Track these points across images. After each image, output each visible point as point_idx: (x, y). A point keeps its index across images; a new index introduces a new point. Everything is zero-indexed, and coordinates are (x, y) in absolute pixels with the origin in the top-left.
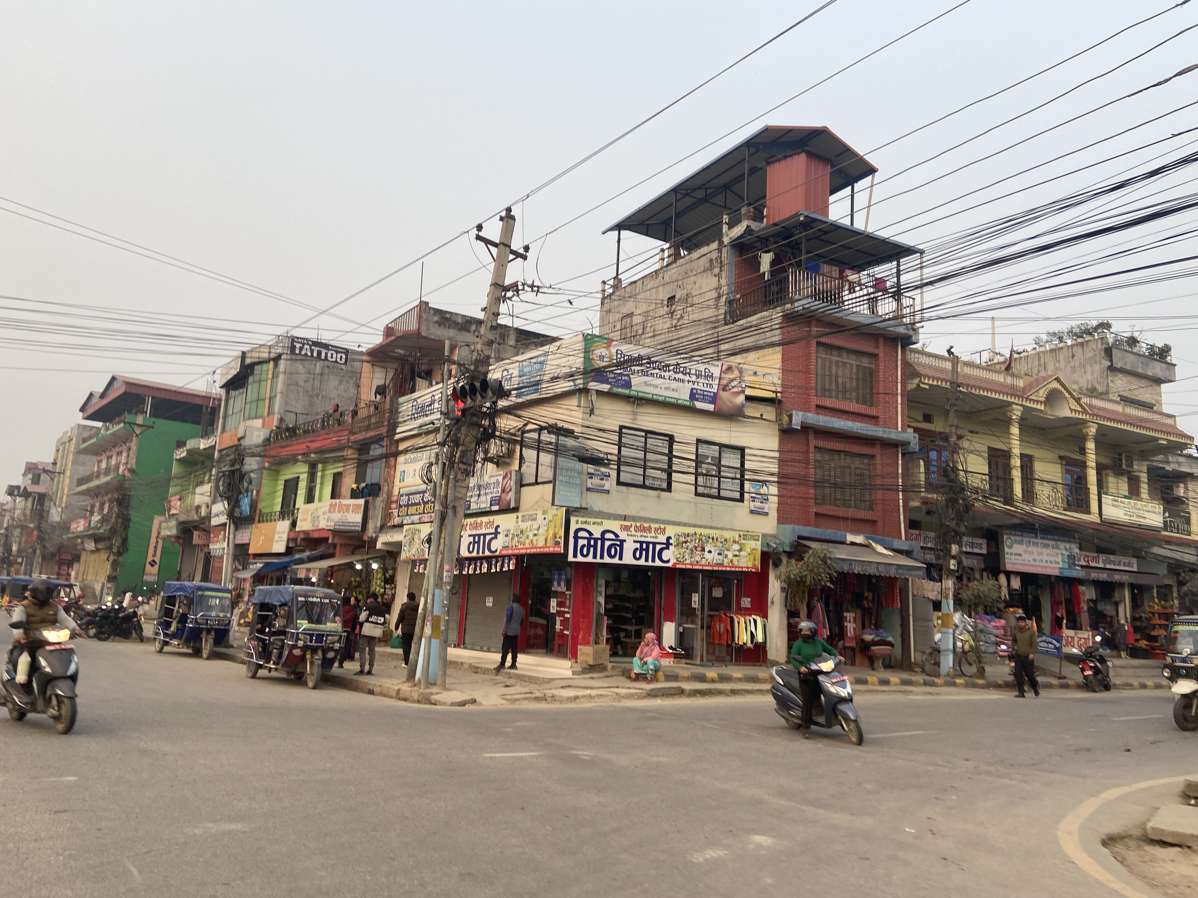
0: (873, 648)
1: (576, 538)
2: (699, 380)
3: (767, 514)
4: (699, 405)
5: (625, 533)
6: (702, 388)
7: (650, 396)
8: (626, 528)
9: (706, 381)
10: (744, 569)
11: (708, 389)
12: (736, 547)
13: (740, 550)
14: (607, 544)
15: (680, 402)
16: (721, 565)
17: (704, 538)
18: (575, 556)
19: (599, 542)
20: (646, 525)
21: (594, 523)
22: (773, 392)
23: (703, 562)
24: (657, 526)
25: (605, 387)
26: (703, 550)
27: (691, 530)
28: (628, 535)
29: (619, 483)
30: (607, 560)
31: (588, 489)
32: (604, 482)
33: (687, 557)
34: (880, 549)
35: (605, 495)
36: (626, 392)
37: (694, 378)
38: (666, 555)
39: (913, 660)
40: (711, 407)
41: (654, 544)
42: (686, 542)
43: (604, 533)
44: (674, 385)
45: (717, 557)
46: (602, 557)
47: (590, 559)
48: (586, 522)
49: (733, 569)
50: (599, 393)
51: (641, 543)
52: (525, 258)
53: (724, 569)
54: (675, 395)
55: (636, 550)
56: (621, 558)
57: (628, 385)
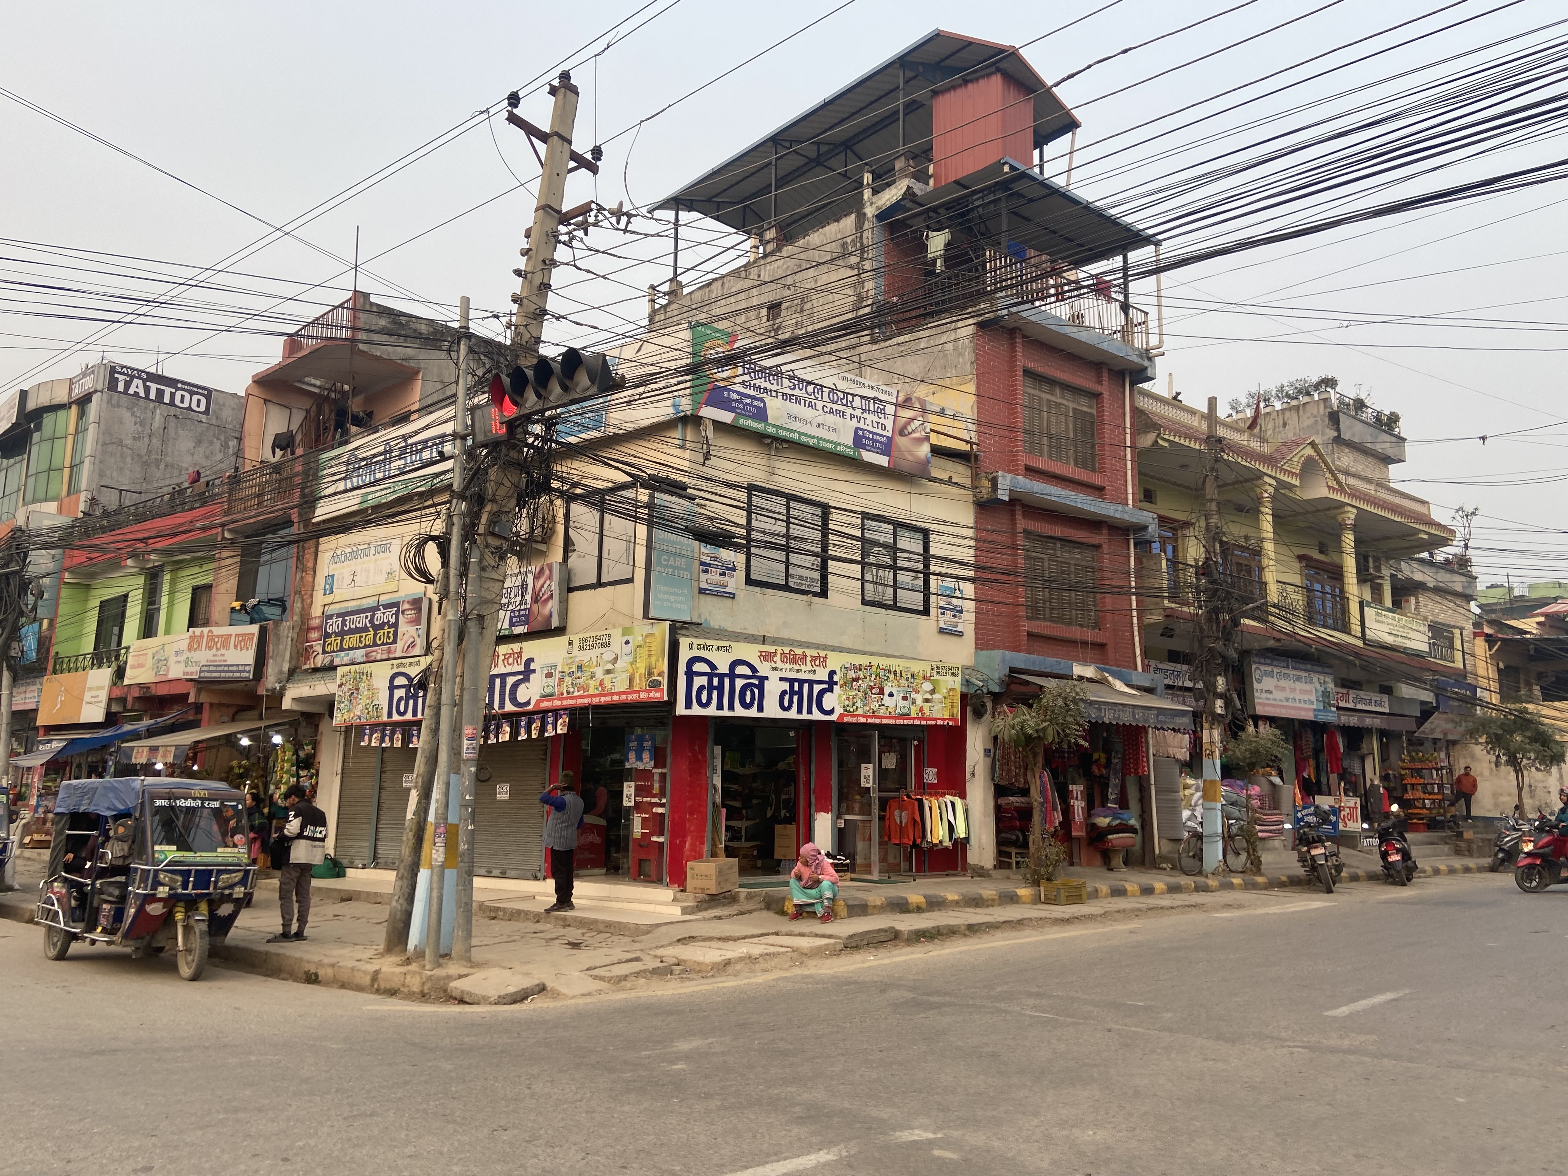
0: (1110, 837)
1: (690, 674)
2: (865, 415)
3: (960, 634)
4: (869, 457)
5: (767, 665)
6: (870, 428)
7: (795, 436)
8: (768, 657)
9: (876, 419)
10: (939, 722)
11: (879, 431)
12: (927, 686)
13: (933, 692)
14: (740, 683)
15: (839, 448)
16: (906, 716)
17: (882, 673)
18: (688, 706)
19: (727, 681)
20: (799, 651)
21: (718, 648)
22: (967, 442)
23: (882, 712)
24: (814, 653)
25: (727, 417)
26: (882, 692)
27: (863, 660)
28: (772, 668)
29: (749, 581)
30: (740, 711)
31: (702, 591)
32: (727, 578)
33: (858, 704)
34: (1119, 686)
35: (728, 602)
36: (759, 426)
37: (858, 412)
38: (828, 701)
39: (1157, 852)
40: (882, 461)
41: (811, 683)
42: (857, 679)
43: (734, 664)
44: (831, 419)
45: (901, 703)
46: (731, 707)
47: (711, 711)
48: (705, 647)
49: (924, 723)
50: (718, 426)
51: (791, 681)
52: (594, 170)
53: (911, 722)
54: (832, 437)
55: (784, 693)
56: (760, 709)
57: (761, 414)
